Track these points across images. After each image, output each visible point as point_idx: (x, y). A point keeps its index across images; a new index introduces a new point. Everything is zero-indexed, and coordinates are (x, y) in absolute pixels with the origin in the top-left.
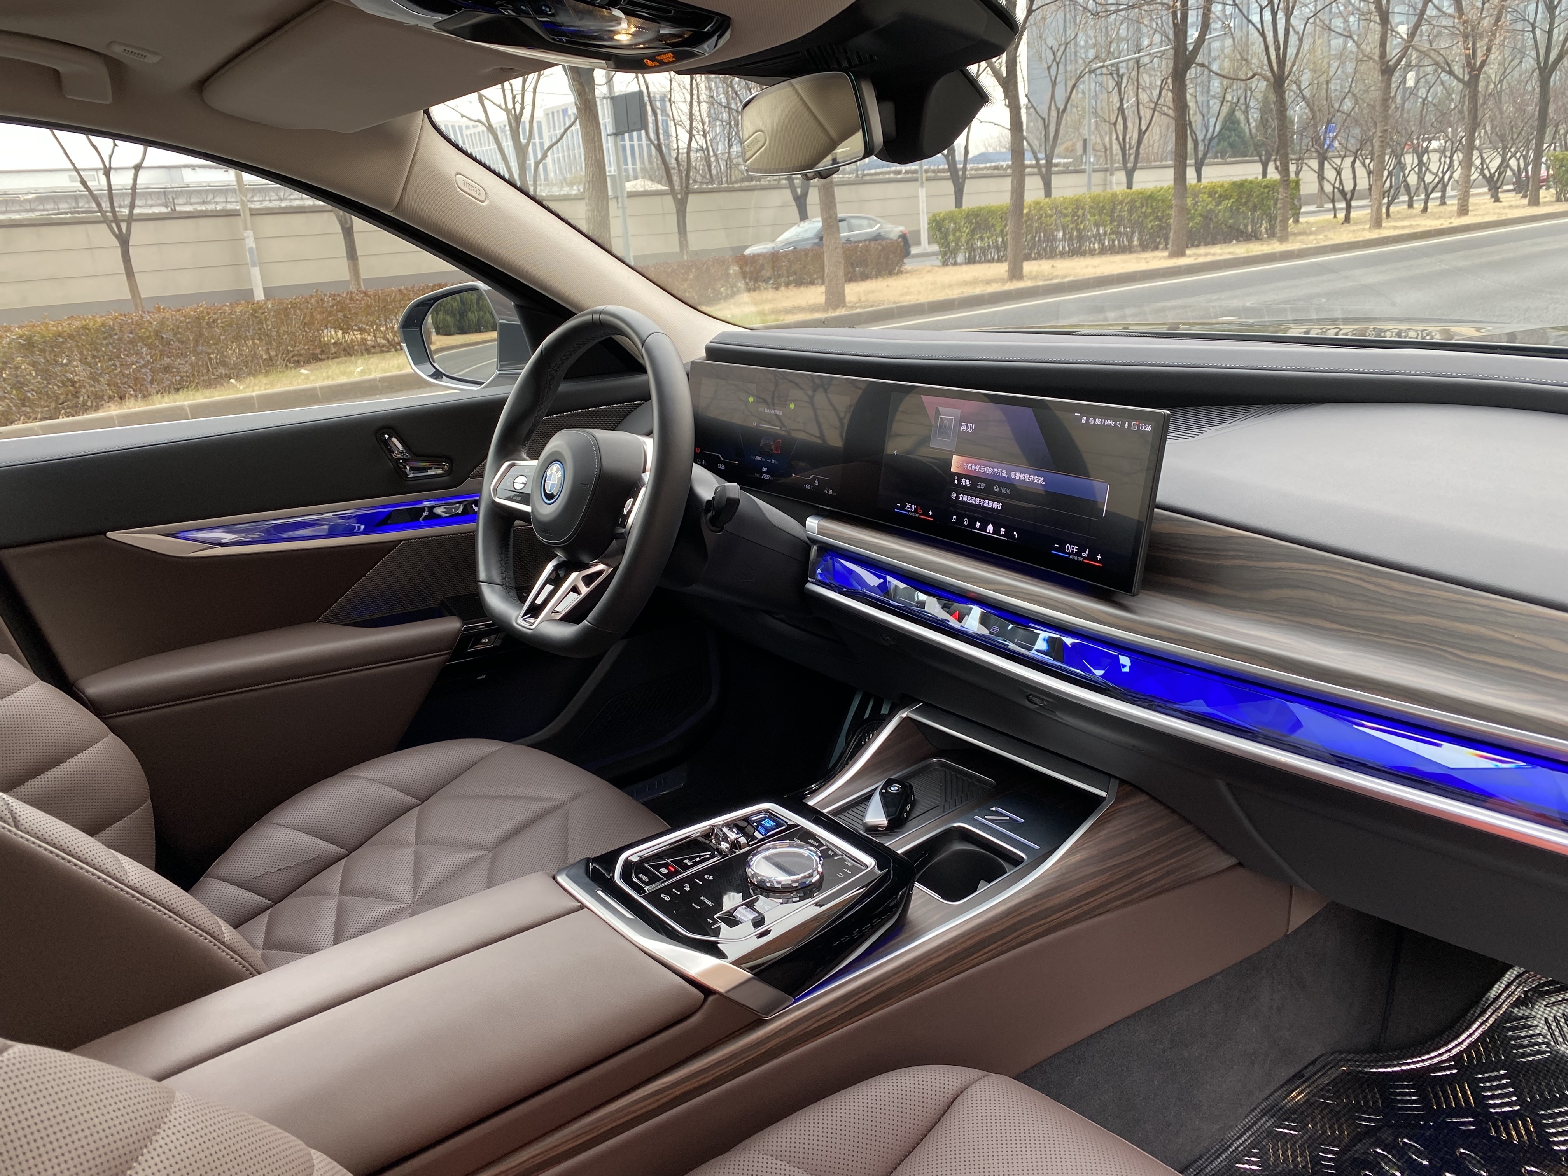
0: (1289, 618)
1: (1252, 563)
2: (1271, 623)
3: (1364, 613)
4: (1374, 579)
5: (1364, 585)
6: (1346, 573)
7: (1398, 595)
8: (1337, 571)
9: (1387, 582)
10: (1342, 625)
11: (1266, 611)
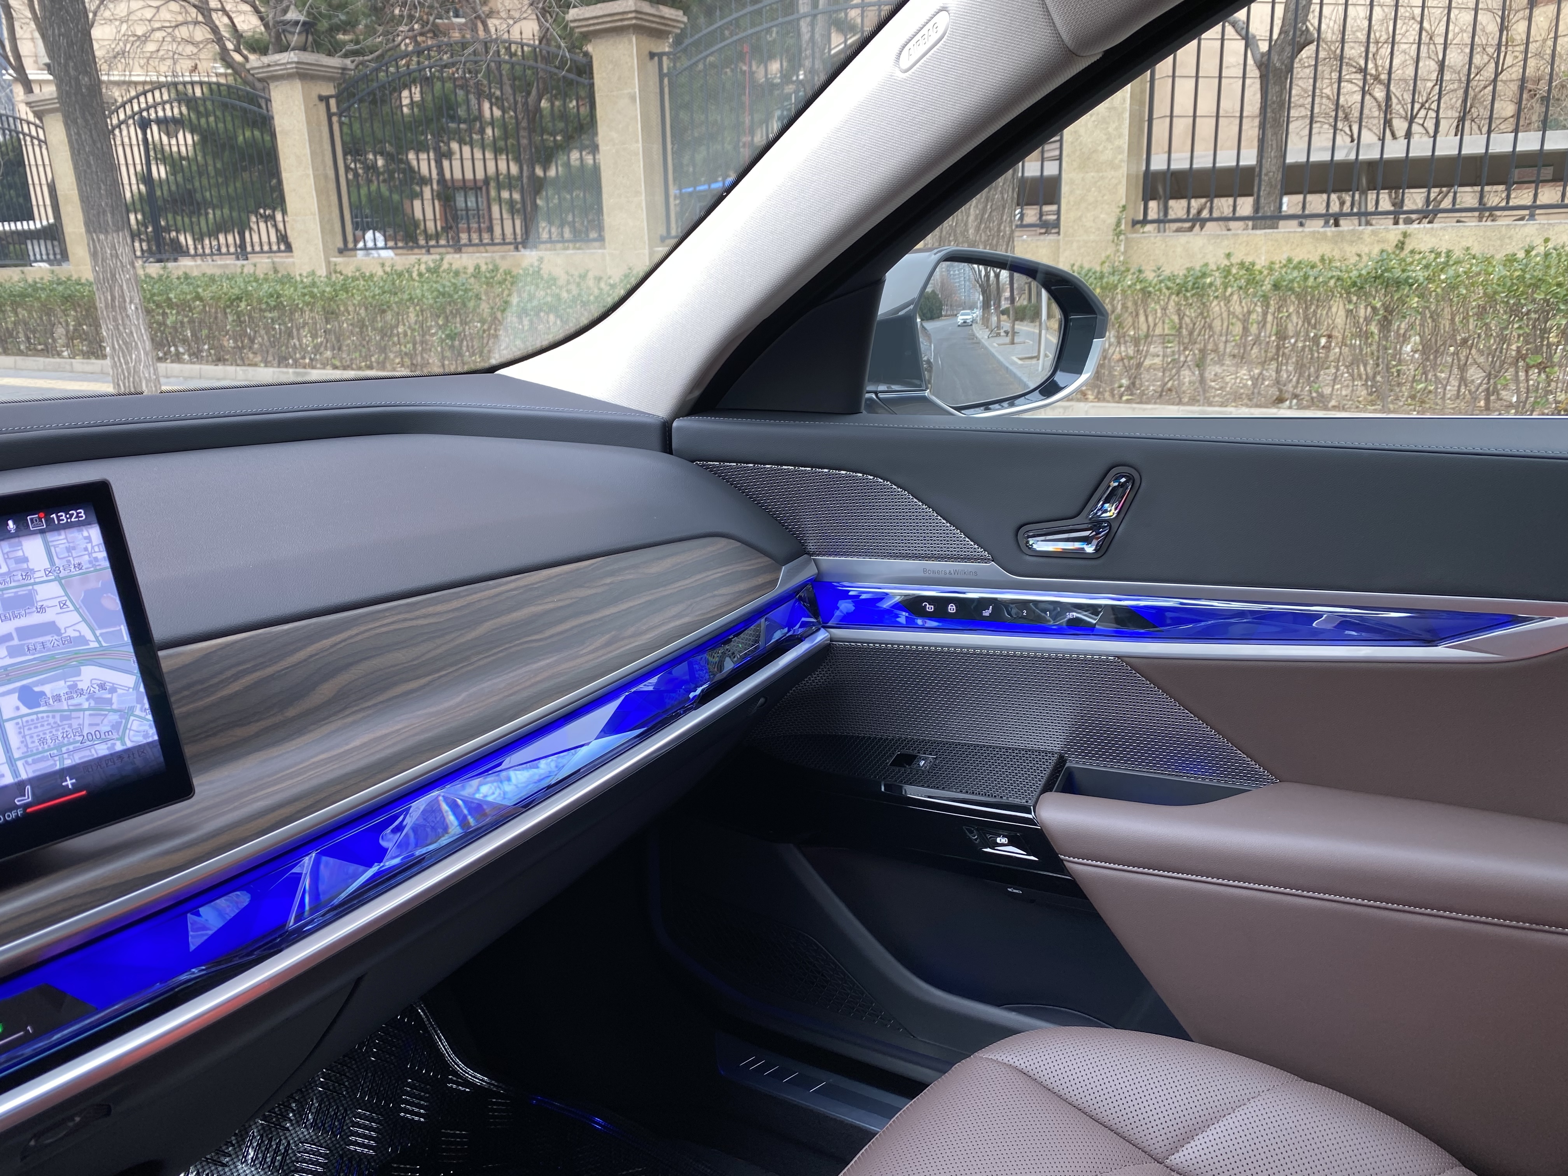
0: (370, 703)
1: (269, 671)
2: (354, 722)
3: (439, 651)
4: (418, 613)
5: (415, 623)
6: (385, 622)
7: (451, 615)
8: (377, 624)
9: (431, 610)
10: (429, 674)
11: (335, 714)
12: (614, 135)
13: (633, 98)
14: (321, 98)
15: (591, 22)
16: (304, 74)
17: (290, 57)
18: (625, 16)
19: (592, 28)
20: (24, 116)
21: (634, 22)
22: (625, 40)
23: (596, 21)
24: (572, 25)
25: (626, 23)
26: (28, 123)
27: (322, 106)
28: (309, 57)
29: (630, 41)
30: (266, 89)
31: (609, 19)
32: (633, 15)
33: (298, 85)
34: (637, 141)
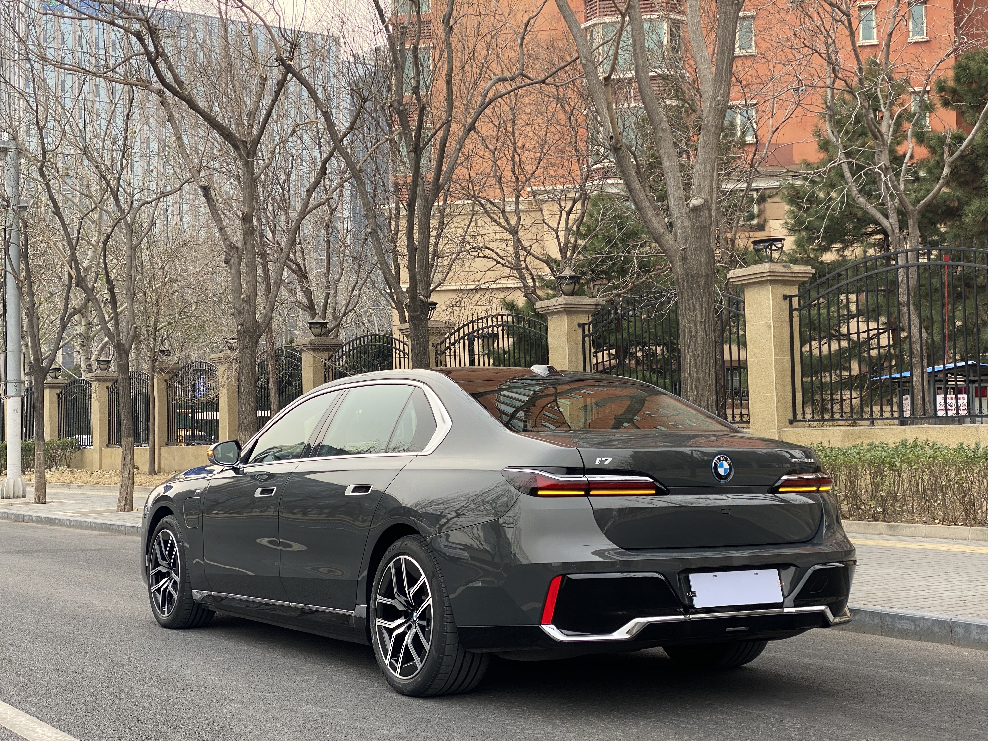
12: (757, 351)
13: (769, 327)
14: (580, 325)
15: (743, 278)
16: (569, 311)
17: (561, 300)
18: (763, 275)
19: (743, 282)
20: (397, 337)
21: (769, 278)
22: (765, 289)
23: (745, 278)
24: (731, 280)
25: (764, 279)
26: (400, 341)
27: (580, 330)
28: (574, 299)
29: (768, 289)
30: (546, 321)
31: (753, 277)
32: (768, 274)
33: (565, 317)
34: (771, 355)
